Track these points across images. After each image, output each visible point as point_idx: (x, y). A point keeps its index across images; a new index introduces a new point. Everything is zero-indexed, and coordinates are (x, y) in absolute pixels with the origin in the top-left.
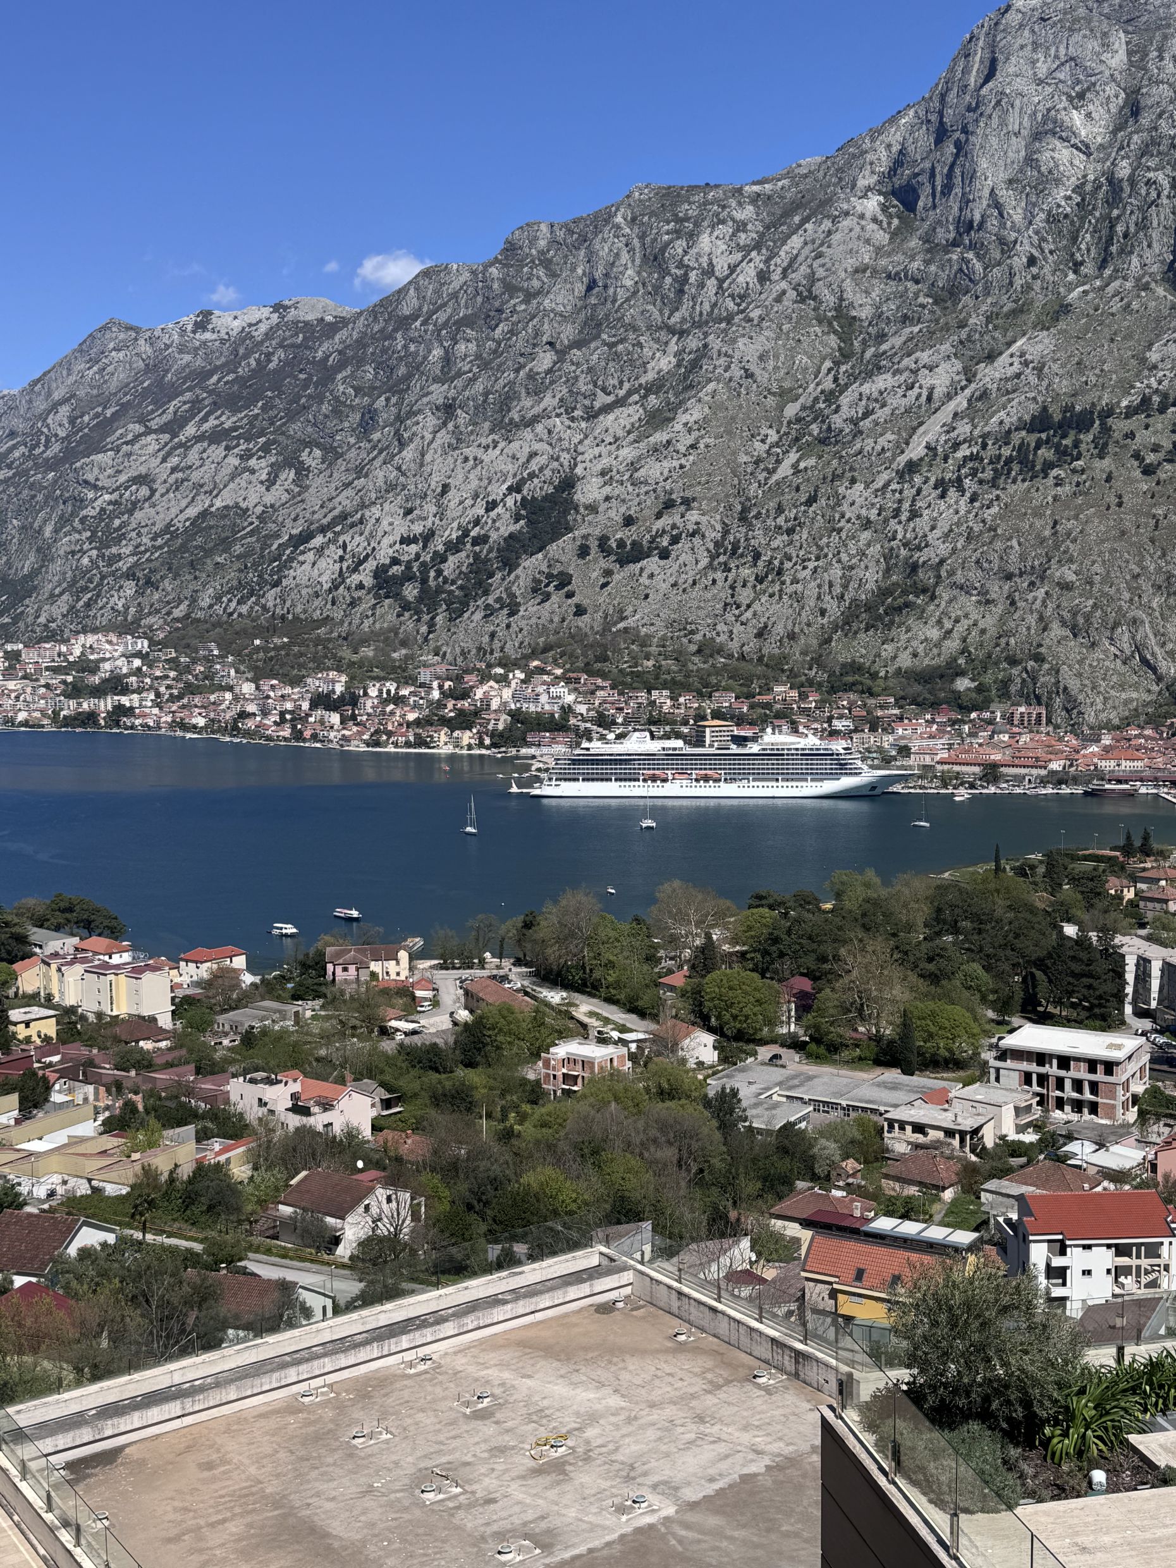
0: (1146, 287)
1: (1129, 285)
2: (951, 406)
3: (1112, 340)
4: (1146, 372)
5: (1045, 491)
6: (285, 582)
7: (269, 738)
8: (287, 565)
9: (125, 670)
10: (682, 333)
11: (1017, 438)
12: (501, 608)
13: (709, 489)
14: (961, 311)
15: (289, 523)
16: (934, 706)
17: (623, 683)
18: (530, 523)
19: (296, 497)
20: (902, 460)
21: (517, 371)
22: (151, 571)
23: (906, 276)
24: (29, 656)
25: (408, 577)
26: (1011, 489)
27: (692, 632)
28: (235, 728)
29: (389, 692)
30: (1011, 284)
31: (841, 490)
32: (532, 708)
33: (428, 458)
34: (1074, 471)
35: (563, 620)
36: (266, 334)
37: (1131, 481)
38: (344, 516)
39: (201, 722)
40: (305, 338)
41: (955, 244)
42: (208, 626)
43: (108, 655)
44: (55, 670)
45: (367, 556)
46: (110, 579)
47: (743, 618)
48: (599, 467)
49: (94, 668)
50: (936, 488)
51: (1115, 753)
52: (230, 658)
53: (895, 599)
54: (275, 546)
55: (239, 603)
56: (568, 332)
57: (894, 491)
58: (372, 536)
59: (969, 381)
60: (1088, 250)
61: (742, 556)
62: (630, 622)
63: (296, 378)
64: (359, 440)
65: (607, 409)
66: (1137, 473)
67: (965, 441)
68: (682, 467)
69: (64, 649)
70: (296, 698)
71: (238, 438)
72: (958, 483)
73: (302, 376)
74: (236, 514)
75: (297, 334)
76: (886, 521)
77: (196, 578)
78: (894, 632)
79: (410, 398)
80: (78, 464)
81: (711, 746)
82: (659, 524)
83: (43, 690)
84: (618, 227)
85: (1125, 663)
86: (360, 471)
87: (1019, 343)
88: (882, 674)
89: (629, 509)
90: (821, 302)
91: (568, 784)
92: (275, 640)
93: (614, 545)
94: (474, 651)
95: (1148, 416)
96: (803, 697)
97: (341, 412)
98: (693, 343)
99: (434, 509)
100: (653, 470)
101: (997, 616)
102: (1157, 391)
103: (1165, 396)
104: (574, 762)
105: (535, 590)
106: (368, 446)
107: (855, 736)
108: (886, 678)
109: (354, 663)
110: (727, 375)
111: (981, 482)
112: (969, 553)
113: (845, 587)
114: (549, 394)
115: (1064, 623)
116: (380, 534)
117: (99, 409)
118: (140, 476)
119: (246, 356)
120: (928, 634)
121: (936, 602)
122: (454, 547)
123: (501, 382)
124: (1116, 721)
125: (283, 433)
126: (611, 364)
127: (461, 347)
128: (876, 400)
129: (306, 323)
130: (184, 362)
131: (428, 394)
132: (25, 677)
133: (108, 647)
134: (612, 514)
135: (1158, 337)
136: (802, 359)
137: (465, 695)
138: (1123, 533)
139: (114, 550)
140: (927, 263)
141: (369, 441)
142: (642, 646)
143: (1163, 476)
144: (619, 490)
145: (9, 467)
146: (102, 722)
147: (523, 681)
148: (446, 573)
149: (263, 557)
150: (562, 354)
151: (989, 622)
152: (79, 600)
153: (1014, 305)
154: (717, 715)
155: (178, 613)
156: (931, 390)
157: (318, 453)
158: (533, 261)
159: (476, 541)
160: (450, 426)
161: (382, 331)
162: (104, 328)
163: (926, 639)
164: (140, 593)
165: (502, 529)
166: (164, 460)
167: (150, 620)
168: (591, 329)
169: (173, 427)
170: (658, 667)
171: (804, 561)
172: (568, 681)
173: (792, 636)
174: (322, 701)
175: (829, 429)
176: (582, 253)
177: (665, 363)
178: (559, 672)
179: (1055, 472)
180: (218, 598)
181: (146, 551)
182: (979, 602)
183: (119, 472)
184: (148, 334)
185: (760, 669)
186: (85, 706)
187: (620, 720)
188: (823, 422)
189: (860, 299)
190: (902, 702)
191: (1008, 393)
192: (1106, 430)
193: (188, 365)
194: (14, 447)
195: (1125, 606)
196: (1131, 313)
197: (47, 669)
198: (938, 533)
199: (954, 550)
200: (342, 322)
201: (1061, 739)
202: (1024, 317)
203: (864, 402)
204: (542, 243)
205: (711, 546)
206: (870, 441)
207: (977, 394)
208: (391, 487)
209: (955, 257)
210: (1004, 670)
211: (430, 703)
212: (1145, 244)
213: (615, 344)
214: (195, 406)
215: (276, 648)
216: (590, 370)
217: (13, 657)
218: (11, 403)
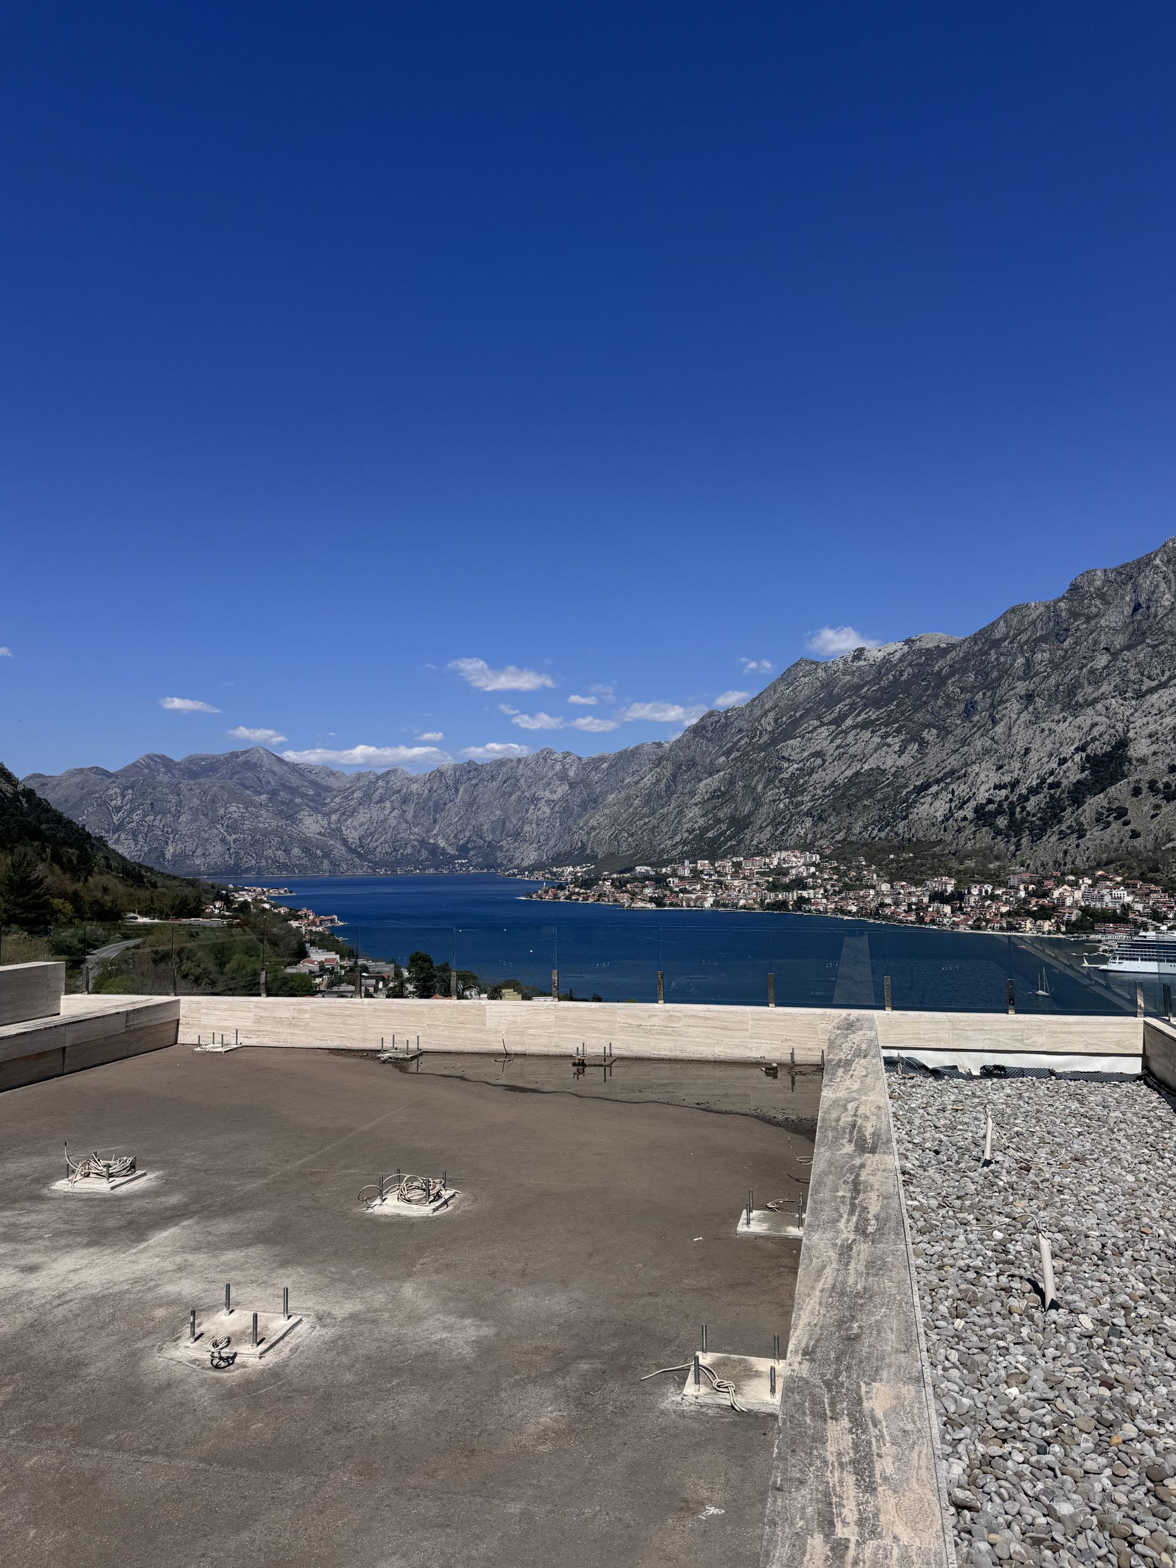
6: (910, 817)
7: (900, 921)
8: (911, 806)
9: (805, 875)
12: (1072, 833)
15: (914, 778)
17: (1173, 888)
18: (1093, 773)
19: (920, 760)
21: (1081, 669)
22: (822, 811)
24: (747, 866)
25: (1000, 812)
28: (877, 913)
29: (987, 891)
32: (1098, 905)
33: (1014, 731)
35: (1122, 841)
36: (900, 659)
38: (953, 772)
39: (854, 909)
40: (926, 659)
42: (859, 846)
43: (794, 865)
44: (762, 874)
45: (970, 798)
46: (796, 817)
48: (1147, 731)
49: (785, 872)
52: (874, 867)
54: (904, 793)
55: (879, 831)
56: (1119, 641)
58: (973, 784)
63: (919, 685)
64: (963, 721)
65: (1152, 690)
69: (767, 860)
70: (919, 894)
71: (880, 725)
73: (924, 683)
75: (921, 657)
77: (851, 815)
79: (1000, 692)
80: (779, 747)
83: (755, 886)
84: (1157, 567)
86: (964, 742)
89: (1172, 760)
91: (1129, 962)
92: (904, 855)
93: (1161, 787)
94: (1051, 864)
97: (951, 704)
99: (1019, 765)
104: (1134, 946)
105: (1098, 820)
106: (970, 725)
109: (960, 871)
114: (1106, 683)
116: (979, 783)
117: (792, 713)
118: (816, 752)
119: (886, 674)
122: (1034, 791)
123: (1069, 677)
125: (910, 720)
126: (1154, 660)
127: (1039, 656)
129: (927, 650)
130: (846, 681)
131: (1014, 688)
132: (743, 878)
133: (794, 859)
134: (1159, 764)
137: (1046, 894)
139: (799, 799)
141: (971, 722)
145: (738, 750)
146: (791, 907)
147: (1090, 886)
148: (1028, 809)
149: (896, 800)
150: (1115, 656)
152: (777, 830)
155: (839, 837)
157: (934, 731)
158: (1091, 595)
159: (1051, 787)
160: (1031, 709)
161: (980, 650)
162: (797, 664)
164: (814, 825)
165: (1071, 777)
166: (832, 742)
167: (822, 842)
168: (1137, 637)
169: (838, 721)
172: (1127, 886)
174: (939, 897)
176: (1129, 587)
178: (1119, 879)
180: (865, 828)
181: (819, 798)
183: (804, 750)
184: (824, 665)
186: (780, 897)
187: (1171, 916)
193: (848, 682)
194: (741, 738)
197: (757, 873)
200: (952, 647)
204: (1098, 583)
208: (987, 751)
211: (1018, 900)
213: (1157, 646)
214: (853, 707)
215: (905, 861)
216: (1138, 665)
217: (737, 865)
218: (739, 713)
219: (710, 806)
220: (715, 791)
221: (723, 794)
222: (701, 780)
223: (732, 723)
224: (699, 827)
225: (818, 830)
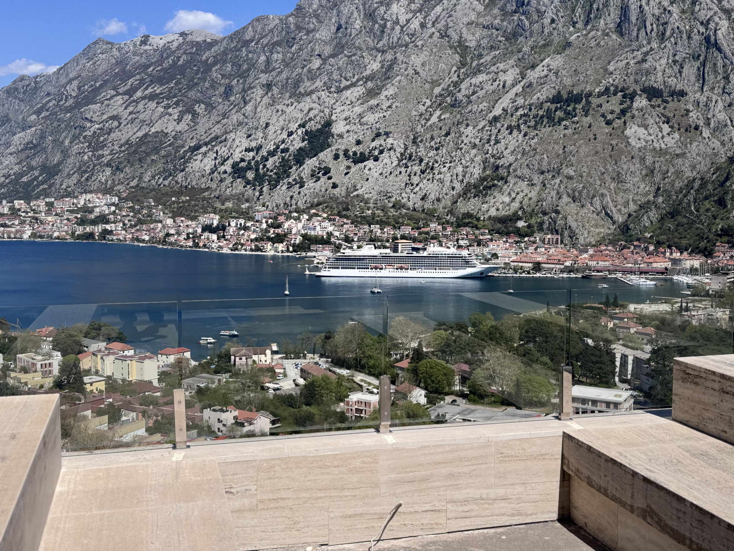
0: (607, 35)
1: (599, 33)
2: (515, 90)
3: (591, 60)
4: (607, 76)
5: (560, 131)
6: (187, 170)
7: (182, 246)
8: (187, 161)
9: (107, 212)
10: (383, 52)
11: (546, 106)
12: (296, 184)
13: (398, 128)
14: (519, 45)
15: (189, 140)
16: (508, 234)
17: (357, 221)
18: (310, 142)
19: (193, 127)
20: (491, 116)
21: (303, 68)
22: (119, 163)
23: (492, 27)
24: (58, 205)
25: (249, 168)
26: (543, 130)
27: (390, 197)
28: (164, 241)
29: (241, 224)
30: (543, 32)
31: (462, 129)
32: (313, 233)
33: (259, 110)
34: (573, 122)
35: (326, 190)
36: (177, 47)
37: (601, 127)
38: (216, 138)
39: (146, 238)
40: (197, 50)
41: (515, 12)
42: (148, 190)
43: (98, 204)
44: (72, 212)
45: (228, 157)
46: (98, 167)
47: (415, 191)
48: (344, 116)
49: (91, 210)
50: (507, 129)
51: (596, 258)
52: (160, 207)
53: (488, 183)
54: (182, 152)
55: (164, 179)
56: (328, 50)
57: (487, 130)
58: (231, 147)
59: (523, 78)
60: (580, 16)
61: (414, 160)
62: (360, 192)
63: (192, 69)
64: (224, 100)
65: (347, 88)
66: (603, 124)
67: (521, 107)
68: (384, 117)
69: (75, 201)
70: (195, 227)
71: (163, 98)
72: (518, 127)
73: (195, 68)
74: (162, 135)
75: (193, 48)
76: (483, 145)
77: (142, 167)
78: (487, 199)
79: (250, 80)
80: (82, 110)
81: (402, 252)
82: (373, 144)
83: (66, 221)
85: (597, 215)
86: (225, 116)
87: (546, 60)
88: (482, 218)
89: (358, 136)
90: (451, 39)
91: (334, 270)
92: (183, 198)
93: (351, 154)
94: (282, 205)
95: (608, 97)
96: (444, 229)
97: (215, 86)
98: (389, 57)
99: (262, 135)
100: (370, 118)
101: (537, 192)
102: (612, 85)
103: (617, 87)
104: (337, 259)
105: (312, 176)
106: (229, 103)
107: (470, 248)
108: (484, 220)
109: (222, 210)
110: (406, 73)
111: (529, 127)
112: (523, 161)
113: (464, 176)
114: (318, 80)
115: (569, 195)
116: (235, 146)
117: (93, 83)
118: (114, 116)
119: (167, 58)
120: (504, 200)
121: (508, 184)
122: (272, 154)
123: (295, 73)
124: (594, 243)
125: (186, 96)
126: (349, 66)
127: (275, 56)
128: (478, 87)
129: (197, 42)
130: (136, 60)
131: (259, 78)
132: (56, 215)
133: (97, 200)
134: (350, 139)
135: (613, 58)
136: (442, 66)
137: (279, 226)
138: (597, 153)
139: (100, 152)
140: (502, 21)
141: (229, 101)
142: (365, 203)
143: (616, 126)
144: (353, 127)
145: (47, 110)
147: (308, 220)
148: (268, 166)
149: (176, 157)
150: (325, 61)
151: (533, 194)
152: (82, 177)
153: (544, 42)
154: (403, 237)
155: (132, 184)
156: (505, 82)
157: (203, 106)
158: (310, 15)
159: (283, 151)
160: (270, 94)
161: (235, 47)
162: (95, 43)
163: (503, 202)
164: (113, 174)
165: (296, 145)
166: (125, 109)
167: (120, 187)
168: (339, 49)
169: (130, 92)
170: (373, 214)
171: (444, 163)
172: (330, 220)
173: (438, 200)
174: (208, 228)
175: (456, 99)
176: (335, 11)
177: (375, 66)
178: (325, 215)
179: (564, 123)
180: (153, 177)
181: (117, 153)
182: (528, 185)
183: (103, 114)
184: (118, 46)
185: (423, 216)
186: (88, 229)
187: (356, 239)
188: (453, 96)
189: (470, 37)
190: (492, 232)
191: (541, 84)
192: (588, 103)
193: (137, 62)
194: (50, 101)
195: (598, 188)
196: (600, 47)
197: (67, 211)
198: (508, 151)
199: (516, 160)
200: (214, 43)
201: (569, 251)
202: (549, 48)
203: (472, 87)
204: (315, 6)
205: (399, 155)
206: (476, 106)
207: (527, 84)
208: (240, 124)
209: (515, 18)
210: (541, 217)
211: (262, 230)
212: (607, 14)
213: (350, 56)
214: (142, 82)
215: (183, 202)
216: (339, 68)
217: (50, 205)
218: (48, 79)
219: (23, 155)
220: (28, 143)
221: (35, 146)
222: (15, 134)
223: (41, 87)
224: (14, 173)
225: (116, 178)
